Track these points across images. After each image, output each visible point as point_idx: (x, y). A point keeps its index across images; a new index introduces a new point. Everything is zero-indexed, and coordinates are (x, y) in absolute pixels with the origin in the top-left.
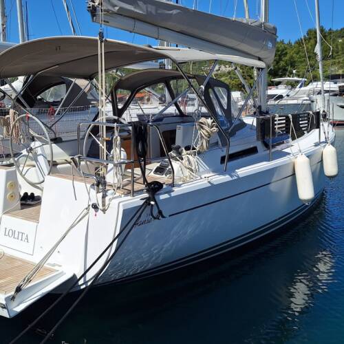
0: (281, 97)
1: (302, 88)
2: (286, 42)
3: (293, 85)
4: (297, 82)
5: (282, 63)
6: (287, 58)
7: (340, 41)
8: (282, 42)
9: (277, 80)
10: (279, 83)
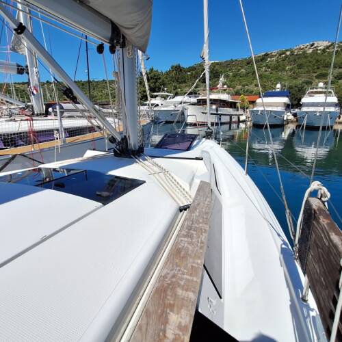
0: (157, 105)
1: (171, 100)
2: (159, 71)
3: (165, 97)
4: (168, 96)
5: (158, 84)
6: (160, 81)
7: (189, 73)
8: (157, 71)
9: (155, 94)
10: (156, 96)
